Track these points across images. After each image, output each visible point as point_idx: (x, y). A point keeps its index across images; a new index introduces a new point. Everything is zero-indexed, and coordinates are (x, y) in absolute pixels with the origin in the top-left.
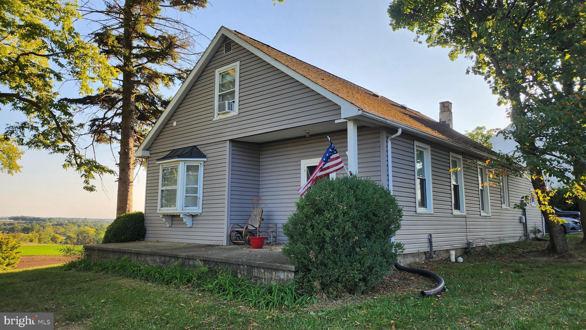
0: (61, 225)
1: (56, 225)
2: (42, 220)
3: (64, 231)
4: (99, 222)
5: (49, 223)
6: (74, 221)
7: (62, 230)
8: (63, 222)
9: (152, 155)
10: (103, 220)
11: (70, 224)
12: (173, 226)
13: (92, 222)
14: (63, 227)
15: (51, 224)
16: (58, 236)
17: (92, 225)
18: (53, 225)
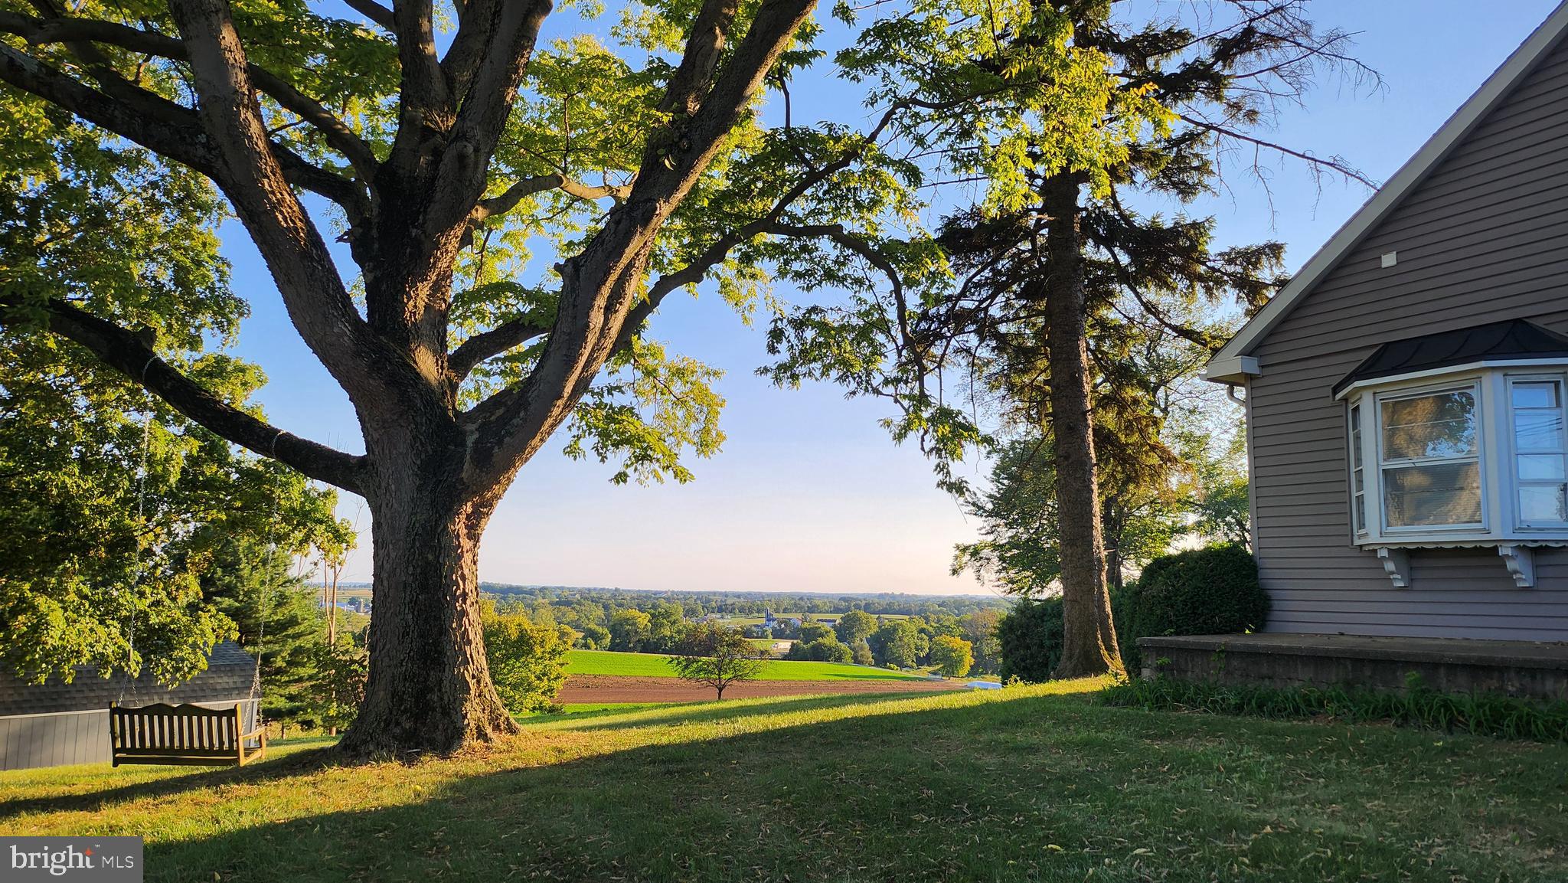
0: (568, 603)
1: (558, 603)
2: (526, 592)
3: (577, 617)
4: (646, 597)
5: (540, 600)
6: (593, 594)
7: (572, 616)
8: (570, 598)
9: (1268, 371)
10: (656, 593)
11: (586, 602)
12: (1417, 586)
13: (633, 598)
14: (573, 608)
15: (546, 601)
16: (568, 629)
17: (638, 605)
18: (551, 604)
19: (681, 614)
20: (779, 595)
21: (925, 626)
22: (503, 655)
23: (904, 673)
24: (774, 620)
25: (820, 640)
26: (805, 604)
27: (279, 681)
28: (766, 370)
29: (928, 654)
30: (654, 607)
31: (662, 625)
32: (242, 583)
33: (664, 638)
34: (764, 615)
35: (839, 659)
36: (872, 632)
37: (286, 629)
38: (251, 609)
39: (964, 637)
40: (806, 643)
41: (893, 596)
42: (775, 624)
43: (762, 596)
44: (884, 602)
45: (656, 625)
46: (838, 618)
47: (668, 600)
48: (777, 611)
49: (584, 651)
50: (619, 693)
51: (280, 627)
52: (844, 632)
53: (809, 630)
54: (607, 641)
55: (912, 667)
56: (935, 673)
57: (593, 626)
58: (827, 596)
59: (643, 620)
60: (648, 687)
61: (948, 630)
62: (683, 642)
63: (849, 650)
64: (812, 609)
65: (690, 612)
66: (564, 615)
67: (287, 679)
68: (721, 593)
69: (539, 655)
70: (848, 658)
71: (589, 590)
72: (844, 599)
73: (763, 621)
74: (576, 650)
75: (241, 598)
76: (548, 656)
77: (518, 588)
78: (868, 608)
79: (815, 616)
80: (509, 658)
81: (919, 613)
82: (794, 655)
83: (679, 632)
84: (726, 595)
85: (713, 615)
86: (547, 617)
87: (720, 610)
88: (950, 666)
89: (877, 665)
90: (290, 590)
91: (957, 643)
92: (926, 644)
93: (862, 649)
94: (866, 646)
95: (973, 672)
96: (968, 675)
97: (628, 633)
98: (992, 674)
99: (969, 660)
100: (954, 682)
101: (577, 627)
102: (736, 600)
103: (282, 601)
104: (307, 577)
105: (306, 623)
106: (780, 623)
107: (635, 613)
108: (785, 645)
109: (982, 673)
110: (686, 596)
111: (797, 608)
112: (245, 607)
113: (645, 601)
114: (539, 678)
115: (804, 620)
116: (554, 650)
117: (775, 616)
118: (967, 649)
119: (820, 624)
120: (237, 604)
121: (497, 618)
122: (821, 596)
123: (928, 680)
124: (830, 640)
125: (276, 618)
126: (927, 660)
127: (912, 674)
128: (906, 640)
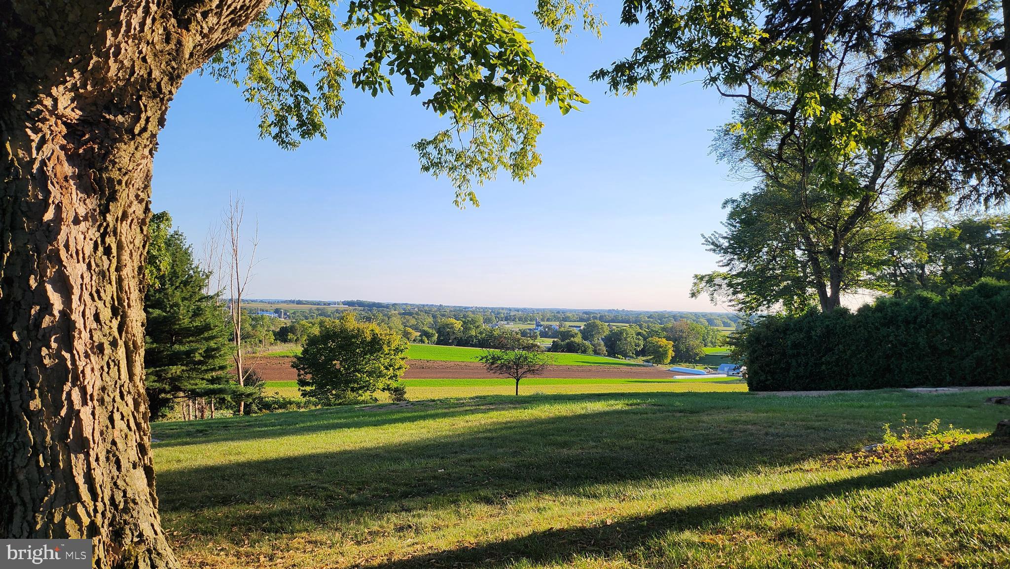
0: (410, 314)
1: (404, 314)
2: (383, 307)
3: (416, 323)
5: (394, 312)
6: (426, 308)
7: (413, 322)
8: (412, 311)
10: (465, 308)
11: (422, 313)
13: (451, 311)
14: (414, 317)
15: (397, 312)
16: (410, 330)
17: (455, 315)
18: (400, 314)
19: (482, 321)
20: (544, 310)
21: (640, 331)
22: (362, 352)
23: (627, 361)
24: (541, 326)
25: (572, 339)
26: (561, 316)
27: (200, 369)
28: (602, 74)
29: (642, 349)
30: (465, 317)
31: (470, 329)
32: (168, 299)
33: (471, 337)
34: (534, 322)
35: (584, 352)
36: (605, 334)
37: (203, 333)
38: (175, 317)
39: (668, 339)
40: (562, 341)
41: (617, 311)
42: (541, 328)
43: (533, 311)
44: (612, 316)
45: (466, 328)
46: (582, 325)
47: (473, 312)
48: (543, 320)
49: (420, 345)
50: (443, 372)
51: (199, 331)
52: (587, 334)
53: (564, 332)
54: (435, 338)
55: (633, 357)
56: (647, 361)
57: (426, 328)
58: (575, 311)
59: (458, 325)
60: (462, 368)
61: (657, 333)
62: (483, 339)
63: (591, 346)
64: (566, 319)
65: (487, 320)
66: (408, 321)
67: (206, 368)
68: (506, 308)
69: (387, 352)
70: (590, 351)
71: (424, 305)
72: (586, 313)
73: (534, 326)
74: (415, 344)
75: (168, 309)
76: (392, 352)
77: (379, 304)
78: (601, 318)
79: (568, 324)
80: (366, 354)
81: (635, 322)
82: (555, 348)
83: (481, 333)
84: (510, 310)
85: (502, 322)
86: (397, 322)
87: (506, 319)
88: (658, 357)
89: (609, 355)
90: (203, 304)
91: (663, 342)
92: (642, 343)
93: (599, 345)
94: (602, 343)
95: (673, 361)
96: (670, 363)
97: (448, 333)
98: (685, 362)
99: (671, 353)
100: (661, 367)
101: (416, 329)
102: (517, 313)
103: (198, 313)
104: (218, 295)
105: (217, 329)
106: (545, 328)
107: (453, 321)
108: (548, 342)
109: (678, 362)
110: (484, 310)
111: (556, 319)
112: (170, 317)
113: (459, 313)
114: (387, 368)
115: (560, 326)
116: (397, 349)
117: (542, 323)
118: (670, 346)
119: (571, 329)
120: (164, 314)
121: (357, 325)
122: (571, 311)
123: (644, 366)
124: (578, 339)
125: (195, 324)
126: (643, 353)
127: (632, 362)
128: (628, 339)
